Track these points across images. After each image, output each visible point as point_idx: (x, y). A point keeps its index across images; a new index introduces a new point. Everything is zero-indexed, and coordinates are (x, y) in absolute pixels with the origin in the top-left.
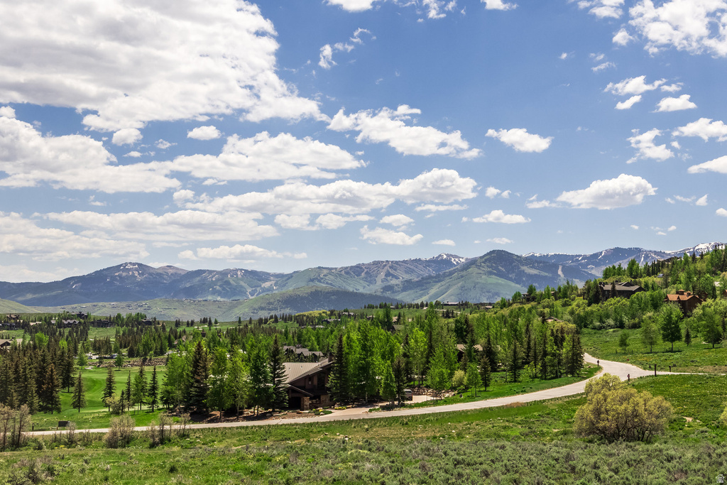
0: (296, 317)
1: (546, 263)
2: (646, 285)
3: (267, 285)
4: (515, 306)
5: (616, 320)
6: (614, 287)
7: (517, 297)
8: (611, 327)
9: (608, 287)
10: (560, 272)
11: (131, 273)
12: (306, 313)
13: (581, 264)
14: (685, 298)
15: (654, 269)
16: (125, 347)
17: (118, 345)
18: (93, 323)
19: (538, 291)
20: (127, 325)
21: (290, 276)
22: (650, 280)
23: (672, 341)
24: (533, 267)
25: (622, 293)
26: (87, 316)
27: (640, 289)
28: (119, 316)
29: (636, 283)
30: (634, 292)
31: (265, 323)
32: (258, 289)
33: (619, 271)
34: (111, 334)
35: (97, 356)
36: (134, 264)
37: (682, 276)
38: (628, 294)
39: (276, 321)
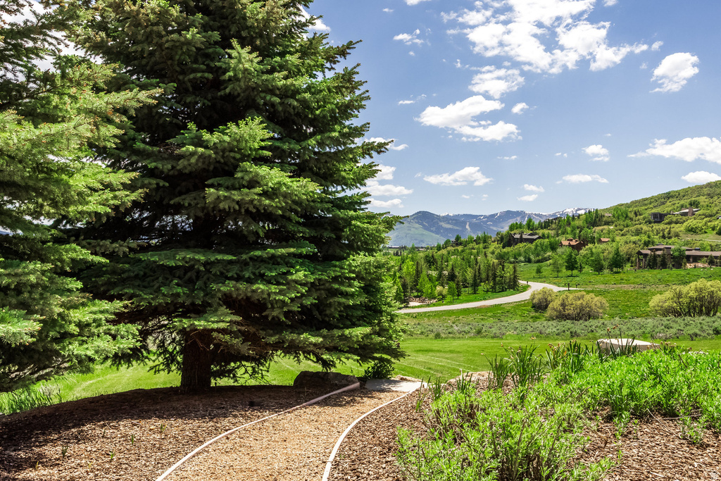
1: (457, 220)
2: (543, 235)
4: (449, 248)
5: (525, 257)
6: (521, 236)
7: (447, 243)
8: (522, 262)
9: (517, 236)
10: (467, 227)
13: (483, 222)
14: (573, 243)
15: (546, 224)
19: (462, 239)
22: (546, 231)
23: (572, 270)
24: (449, 223)
25: (526, 240)
27: (539, 238)
29: (535, 234)
30: (536, 240)
33: (520, 226)
37: (569, 229)
38: (531, 241)
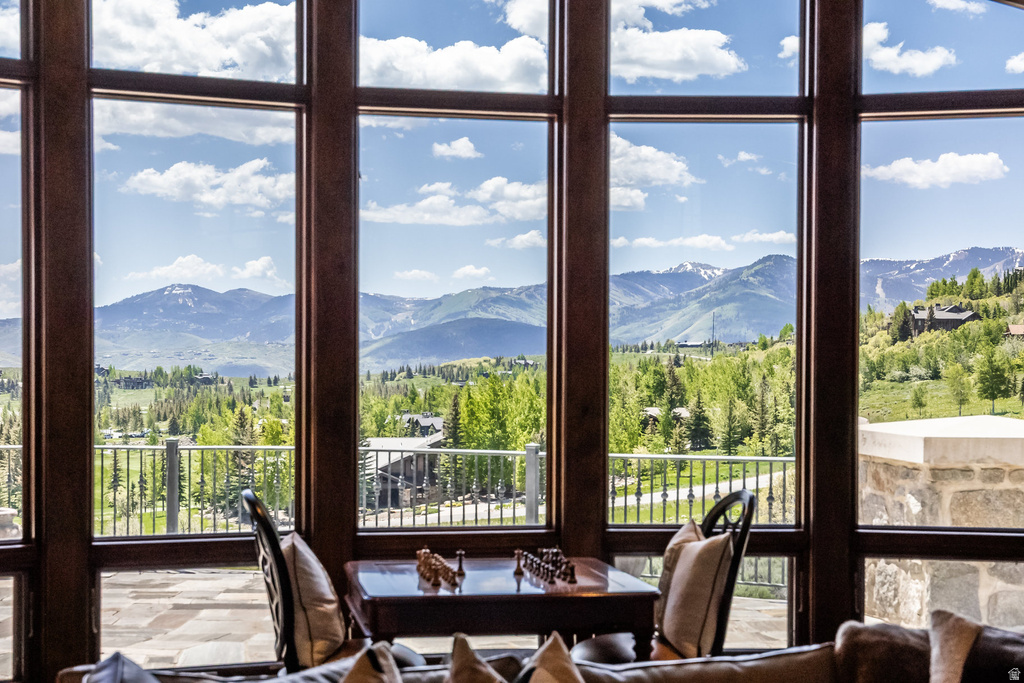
0: (441, 370)
3: (399, 318)
4: (777, 346)
7: (787, 332)
8: (919, 377)
9: (923, 315)
11: (181, 301)
12: (458, 363)
13: (914, 276)
16: (165, 419)
17: (155, 416)
18: (118, 382)
20: (173, 385)
21: (437, 303)
25: (944, 324)
26: (108, 372)
27: (974, 317)
28: (159, 372)
29: (969, 307)
30: (963, 322)
31: (392, 379)
32: (386, 324)
33: (950, 288)
34: (144, 400)
35: (120, 434)
36: (186, 287)
38: (953, 325)
39: (410, 375)
